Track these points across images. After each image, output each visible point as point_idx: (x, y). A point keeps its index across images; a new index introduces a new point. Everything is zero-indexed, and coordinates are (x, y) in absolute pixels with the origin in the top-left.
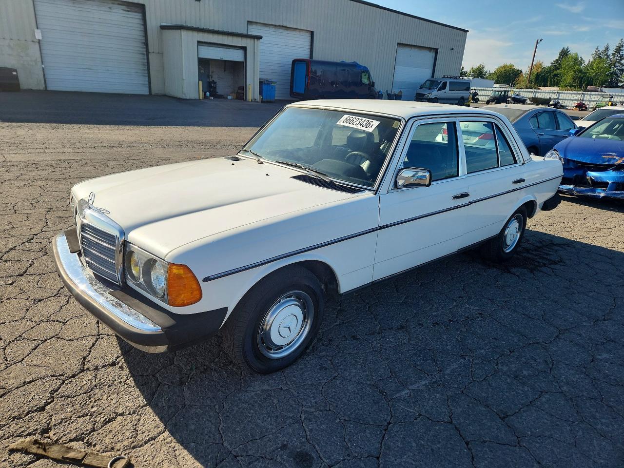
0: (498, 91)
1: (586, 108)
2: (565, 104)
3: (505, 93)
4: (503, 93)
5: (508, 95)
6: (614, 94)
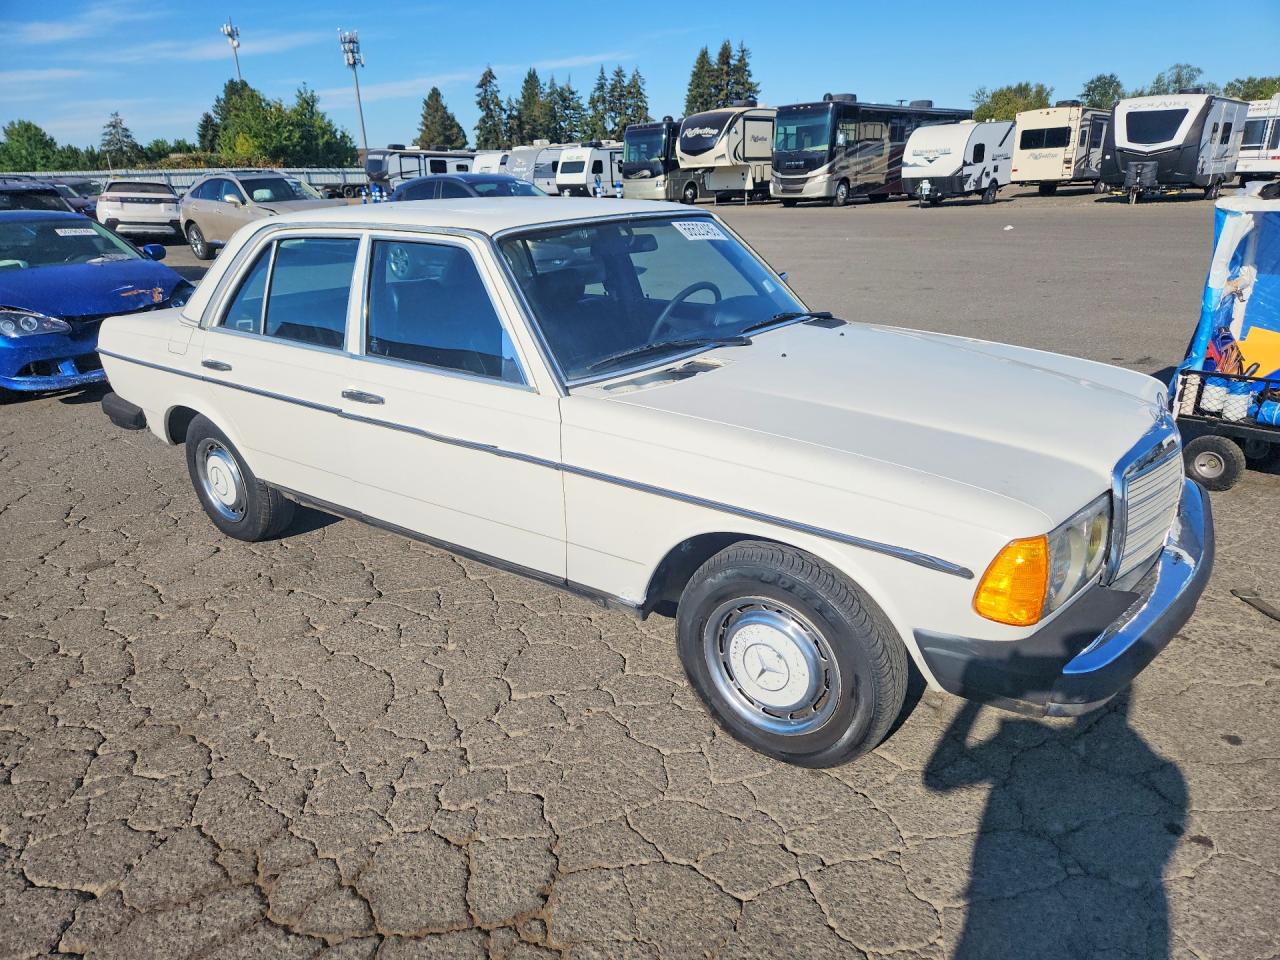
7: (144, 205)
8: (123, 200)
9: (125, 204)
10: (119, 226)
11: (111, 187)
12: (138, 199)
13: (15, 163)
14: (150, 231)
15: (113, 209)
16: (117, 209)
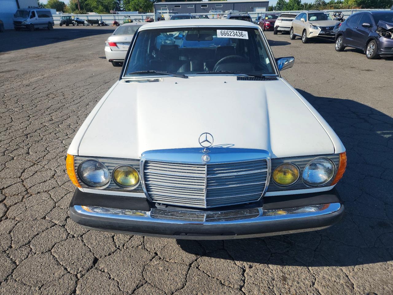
0: (64, 17)
1: (119, 24)
2: (107, 22)
3: (69, 18)
4: (68, 18)
5: (71, 19)
6: (130, 15)
7: (288, 21)
8: (282, 20)
9: (283, 21)
10: (279, 28)
11: (282, 16)
12: (288, 20)
13: (287, 8)
14: (286, 30)
15: (279, 22)
16: (280, 23)
